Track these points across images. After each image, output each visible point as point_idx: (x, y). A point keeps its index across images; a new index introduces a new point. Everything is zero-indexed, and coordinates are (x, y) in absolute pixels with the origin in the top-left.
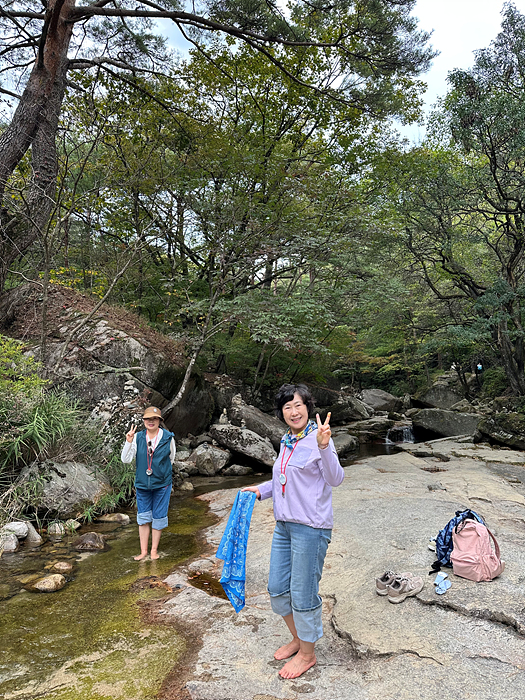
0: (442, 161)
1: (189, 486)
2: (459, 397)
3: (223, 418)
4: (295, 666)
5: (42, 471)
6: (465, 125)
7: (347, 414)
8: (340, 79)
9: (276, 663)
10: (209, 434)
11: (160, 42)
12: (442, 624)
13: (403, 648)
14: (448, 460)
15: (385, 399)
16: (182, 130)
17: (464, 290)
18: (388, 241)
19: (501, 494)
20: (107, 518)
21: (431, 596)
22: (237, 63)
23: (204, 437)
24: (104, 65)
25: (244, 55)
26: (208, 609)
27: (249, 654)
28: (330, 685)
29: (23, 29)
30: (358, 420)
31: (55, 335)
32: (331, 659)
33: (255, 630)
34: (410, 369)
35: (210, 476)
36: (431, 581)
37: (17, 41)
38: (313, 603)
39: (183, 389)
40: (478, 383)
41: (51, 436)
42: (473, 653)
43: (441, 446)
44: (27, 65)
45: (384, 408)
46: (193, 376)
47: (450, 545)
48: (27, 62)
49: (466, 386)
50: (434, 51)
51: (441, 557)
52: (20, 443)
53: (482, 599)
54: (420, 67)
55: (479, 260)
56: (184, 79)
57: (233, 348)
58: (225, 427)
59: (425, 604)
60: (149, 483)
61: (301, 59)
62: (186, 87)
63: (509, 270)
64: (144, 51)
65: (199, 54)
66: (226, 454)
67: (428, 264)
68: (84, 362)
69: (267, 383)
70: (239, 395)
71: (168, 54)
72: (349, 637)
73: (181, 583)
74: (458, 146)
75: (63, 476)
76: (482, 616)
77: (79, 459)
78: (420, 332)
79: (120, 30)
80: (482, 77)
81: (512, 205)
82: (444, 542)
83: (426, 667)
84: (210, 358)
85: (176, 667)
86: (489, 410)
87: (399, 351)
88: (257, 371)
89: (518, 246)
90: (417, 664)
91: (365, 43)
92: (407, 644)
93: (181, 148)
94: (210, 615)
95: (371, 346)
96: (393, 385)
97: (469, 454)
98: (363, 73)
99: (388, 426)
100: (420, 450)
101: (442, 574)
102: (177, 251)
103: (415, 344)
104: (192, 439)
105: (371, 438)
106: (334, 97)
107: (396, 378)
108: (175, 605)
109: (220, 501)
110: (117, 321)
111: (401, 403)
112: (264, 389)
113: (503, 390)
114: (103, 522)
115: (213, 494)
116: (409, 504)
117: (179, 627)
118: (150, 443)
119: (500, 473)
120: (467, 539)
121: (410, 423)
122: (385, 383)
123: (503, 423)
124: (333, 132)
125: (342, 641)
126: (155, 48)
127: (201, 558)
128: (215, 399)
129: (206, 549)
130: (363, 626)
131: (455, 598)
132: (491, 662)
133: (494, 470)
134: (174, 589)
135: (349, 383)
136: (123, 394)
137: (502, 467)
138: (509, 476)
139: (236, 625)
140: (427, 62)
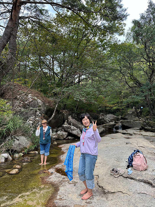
0: (130, 47)
1: (56, 143)
2: (135, 116)
3: (66, 123)
4: (87, 196)
5: (12, 138)
6: (137, 36)
7: (102, 122)
8: (100, 22)
9: (81, 195)
10: (62, 127)
11: (47, 11)
12: (130, 183)
14: (132, 135)
15: (113, 117)
16: (53, 37)
17: (137, 85)
18: (114, 70)
19: (147, 145)
20: (31, 152)
21: (127, 175)
22: (70, 17)
23: (60, 128)
24: (30, 18)
25: (72, 15)
26: (61, 179)
27: (73, 192)
28: (97, 201)
29: (6, 7)
30: (105, 123)
31: (16, 98)
32: (97, 194)
33: (75, 185)
34: (121, 108)
35: (62, 140)
36: (127, 171)
37: (4, 11)
38: (92, 177)
39: (54, 114)
40: (141, 112)
41: (15, 128)
42: (139, 192)
43: (130, 131)
44: (7, 18)
45: (113, 120)
46: (57, 110)
47: (132, 160)
48: (7, 17)
49: (137, 113)
50: (128, 14)
51: (130, 164)
52: (6, 130)
53: (142, 176)
54: (124, 19)
55: (141, 76)
56: (54, 22)
57: (69, 102)
58: (66, 125)
59: (125, 177)
60: (44, 142)
61: (89, 16)
62: (55, 25)
63: (150, 79)
64: (42, 14)
65: (59, 15)
66: (66, 133)
67: (126, 77)
68: (24, 106)
69: (79, 112)
70: (70, 116)
71: (49, 15)
72: (102, 187)
73: (53, 171)
74: (135, 42)
75: (18, 140)
76: (142, 181)
77: (23, 135)
78: (124, 97)
79: (35, 8)
80: (142, 22)
81: (151, 60)
82: (131, 159)
83: (125, 196)
84: (62, 105)
85: (52, 196)
86: (144, 120)
87: (118, 103)
88: (76, 109)
89: (153, 72)
90: (122, 195)
91: (108, 12)
92: (119, 189)
93: (53, 43)
94: (62, 181)
95: (110, 101)
96: (116, 113)
97: (138, 133)
98: (107, 21)
99: (115, 125)
100: (124, 132)
101: (130, 169)
102: (52, 73)
103: (122, 101)
104: (56, 129)
105: (109, 129)
106: (98, 27)
107: (117, 111)
108: (51, 178)
109: (65, 147)
110: (34, 94)
111: (118, 118)
112: (78, 114)
113: (148, 114)
115: (63, 145)
116: (120, 148)
117: (52, 184)
118: (44, 130)
119: (147, 139)
120: (137, 158)
121: (121, 124)
122: (114, 112)
123: (148, 124)
124: (98, 38)
125: (100, 189)
126: (45, 13)
127: (59, 164)
128: (63, 117)
129: (60, 161)
130: (107, 184)
131: (134, 176)
132: (144, 194)
133: (146, 138)
134: (51, 173)
135: (103, 113)
136: (36, 116)
137: (148, 137)
138: (150, 140)
139: (69, 184)
140: (126, 17)
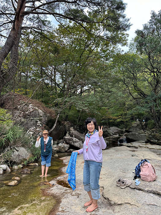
0: (134, 57)
1: (57, 155)
2: (140, 129)
3: (67, 135)
4: (91, 208)
5: (11, 149)
6: (140, 46)
7: (106, 134)
9: (85, 207)
10: (63, 140)
11: (49, 22)
12: (138, 195)
13: (126, 202)
14: (137, 148)
15: (117, 130)
16: (55, 48)
17: (141, 96)
18: (118, 81)
19: (154, 158)
20: (31, 164)
21: (134, 186)
22: (72, 28)
23: (61, 140)
24: (33, 28)
25: (74, 26)
26: (63, 191)
27: (76, 204)
28: (103, 214)
29: (9, 18)
30: (109, 136)
31: (16, 108)
32: (102, 206)
33: (78, 197)
34: (125, 121)
35: (63, 152)
36: (134, 181)
37: (7, 22)
38: (97, 187)
39: (55, 125)
40: (146, 125)
41: (15, 138)
42: (148, 203)
43: (135, 144)
44: (10, 29)
45: (117, 133)
46: (58, 121)
47: (140, 170)
49: (142, 126)
50: (131, 24)
51: (137, 174)
52: (5, 140)
53: (150, 187)
54: (127, 29)
55: (145, 87)
56: (56, 33)
57: (71, 113)
58: (68, 137)
59: (132, 188)
60: (45, 154)
61: (91, 27)
62: (57, 35)
63: (155, 90)
64: (44, 25)
65: (61, 26)
66: (68, 146)
67: (130, 88)
68: (25, 116)
69: (81, 124)
70: (72, 127)
71: (52, 26)
72: (108, 199)
73: (54, 183)
74: (139, 53)
75: (18, 151)
76: (150, 192)
77: (23, 146)
78: (128, 109)
79: (37, 19)
80: (146, 32)
81: (155, 70)
82: (138, 169)
83: (133, 208)
84: (64, 116)
86: (150, 133)
87: (122, 115)
88: (78, 120)
89: (158, 82)
90: (130, 207)
91: (110, 22)
92: (127, 201)
93: (55, 53)
94: (64, 193)
95: (113, 113)
96: (120, 125)
97: (144, 146)
98: (110, 31)
99: (119, 138)
100: (129, 145)
101: (137, 180)
102: (54, 84)
103: (126, 113)
104: (58, 141)
105: (113, 142)
106: (101, 38)
107: (121, 124)
108: (52, 190)
109: (66, 160)
110: (35, 104)
111: (122, 131)
112: (80, 126)
113: (154, 127)
114: (30, 165)
115: (64, 158)
116: (126, 160)
117: (54, 196)
118: (45, 142)
119: (154, 152)
120: (145, 168)
121: (125, 137)
122: (117, 125)
123: (154, 137)
124: (101, 49)
125: (106, 200)
126: (48, 24)
127: (61, 176)
128: (65, 129)
129: (62, 173)
130: (113, 195)
131: (142, 187)
132: (154, 206)
133: (152, 151)
134: (52, 185)
135: (106, 125)
136: (36, 126)
137: (155, 150)
138: (157, 153)
139: (72, 196)
140: (129, 27)
